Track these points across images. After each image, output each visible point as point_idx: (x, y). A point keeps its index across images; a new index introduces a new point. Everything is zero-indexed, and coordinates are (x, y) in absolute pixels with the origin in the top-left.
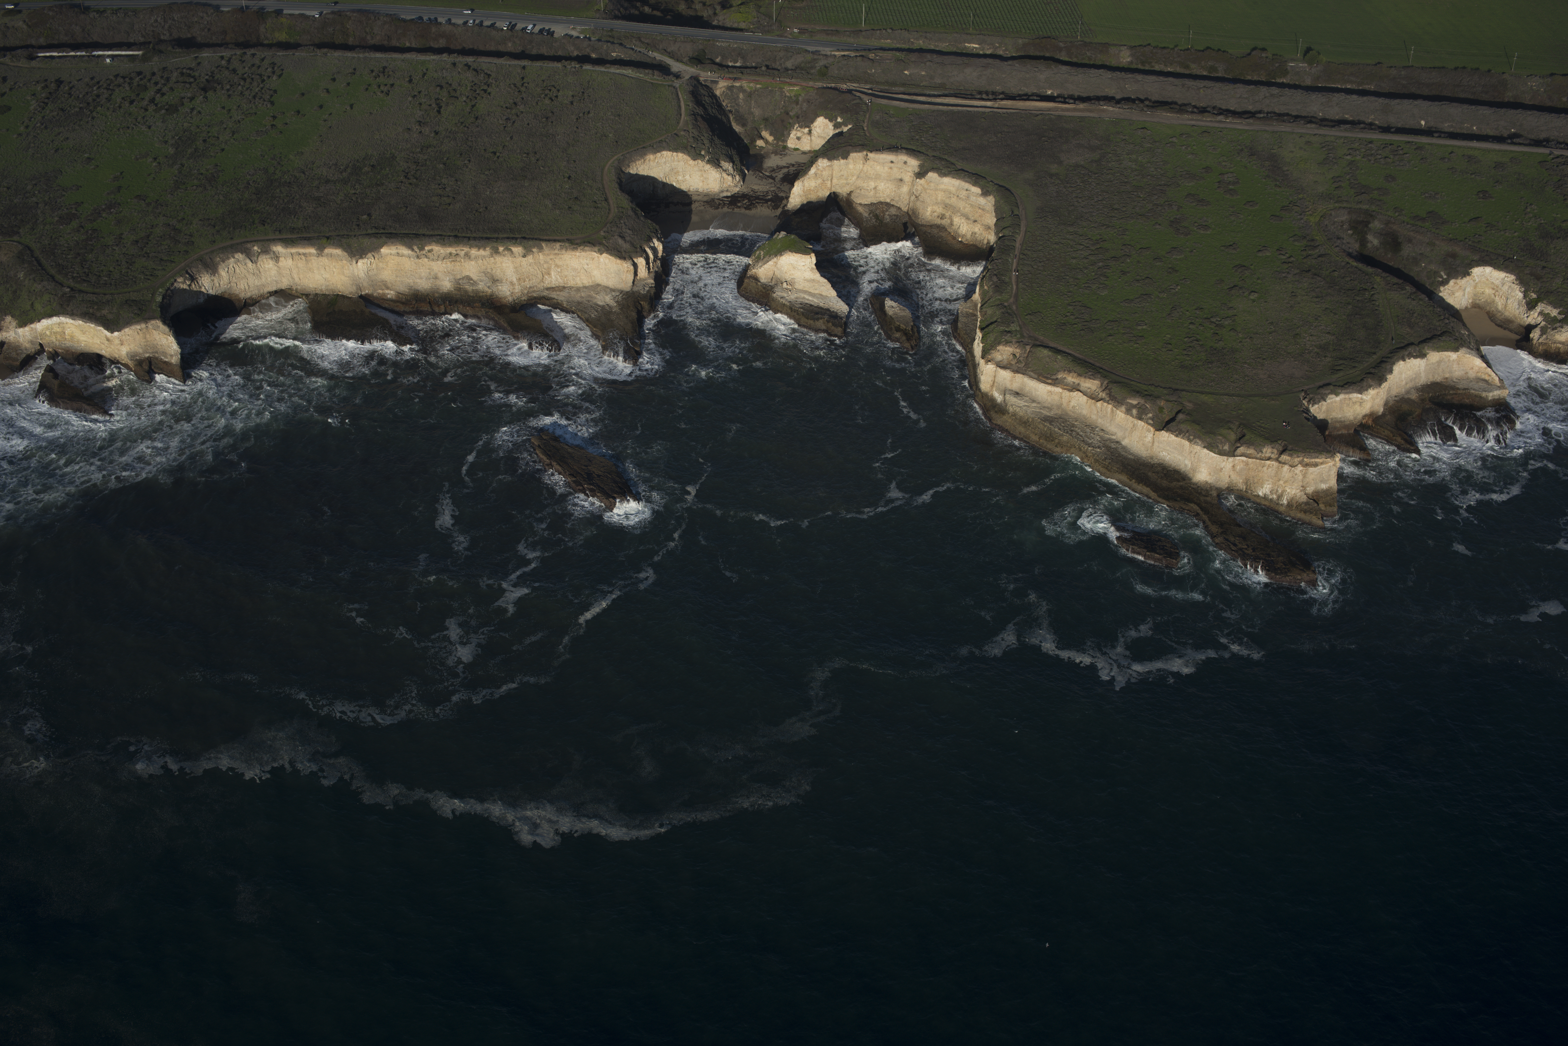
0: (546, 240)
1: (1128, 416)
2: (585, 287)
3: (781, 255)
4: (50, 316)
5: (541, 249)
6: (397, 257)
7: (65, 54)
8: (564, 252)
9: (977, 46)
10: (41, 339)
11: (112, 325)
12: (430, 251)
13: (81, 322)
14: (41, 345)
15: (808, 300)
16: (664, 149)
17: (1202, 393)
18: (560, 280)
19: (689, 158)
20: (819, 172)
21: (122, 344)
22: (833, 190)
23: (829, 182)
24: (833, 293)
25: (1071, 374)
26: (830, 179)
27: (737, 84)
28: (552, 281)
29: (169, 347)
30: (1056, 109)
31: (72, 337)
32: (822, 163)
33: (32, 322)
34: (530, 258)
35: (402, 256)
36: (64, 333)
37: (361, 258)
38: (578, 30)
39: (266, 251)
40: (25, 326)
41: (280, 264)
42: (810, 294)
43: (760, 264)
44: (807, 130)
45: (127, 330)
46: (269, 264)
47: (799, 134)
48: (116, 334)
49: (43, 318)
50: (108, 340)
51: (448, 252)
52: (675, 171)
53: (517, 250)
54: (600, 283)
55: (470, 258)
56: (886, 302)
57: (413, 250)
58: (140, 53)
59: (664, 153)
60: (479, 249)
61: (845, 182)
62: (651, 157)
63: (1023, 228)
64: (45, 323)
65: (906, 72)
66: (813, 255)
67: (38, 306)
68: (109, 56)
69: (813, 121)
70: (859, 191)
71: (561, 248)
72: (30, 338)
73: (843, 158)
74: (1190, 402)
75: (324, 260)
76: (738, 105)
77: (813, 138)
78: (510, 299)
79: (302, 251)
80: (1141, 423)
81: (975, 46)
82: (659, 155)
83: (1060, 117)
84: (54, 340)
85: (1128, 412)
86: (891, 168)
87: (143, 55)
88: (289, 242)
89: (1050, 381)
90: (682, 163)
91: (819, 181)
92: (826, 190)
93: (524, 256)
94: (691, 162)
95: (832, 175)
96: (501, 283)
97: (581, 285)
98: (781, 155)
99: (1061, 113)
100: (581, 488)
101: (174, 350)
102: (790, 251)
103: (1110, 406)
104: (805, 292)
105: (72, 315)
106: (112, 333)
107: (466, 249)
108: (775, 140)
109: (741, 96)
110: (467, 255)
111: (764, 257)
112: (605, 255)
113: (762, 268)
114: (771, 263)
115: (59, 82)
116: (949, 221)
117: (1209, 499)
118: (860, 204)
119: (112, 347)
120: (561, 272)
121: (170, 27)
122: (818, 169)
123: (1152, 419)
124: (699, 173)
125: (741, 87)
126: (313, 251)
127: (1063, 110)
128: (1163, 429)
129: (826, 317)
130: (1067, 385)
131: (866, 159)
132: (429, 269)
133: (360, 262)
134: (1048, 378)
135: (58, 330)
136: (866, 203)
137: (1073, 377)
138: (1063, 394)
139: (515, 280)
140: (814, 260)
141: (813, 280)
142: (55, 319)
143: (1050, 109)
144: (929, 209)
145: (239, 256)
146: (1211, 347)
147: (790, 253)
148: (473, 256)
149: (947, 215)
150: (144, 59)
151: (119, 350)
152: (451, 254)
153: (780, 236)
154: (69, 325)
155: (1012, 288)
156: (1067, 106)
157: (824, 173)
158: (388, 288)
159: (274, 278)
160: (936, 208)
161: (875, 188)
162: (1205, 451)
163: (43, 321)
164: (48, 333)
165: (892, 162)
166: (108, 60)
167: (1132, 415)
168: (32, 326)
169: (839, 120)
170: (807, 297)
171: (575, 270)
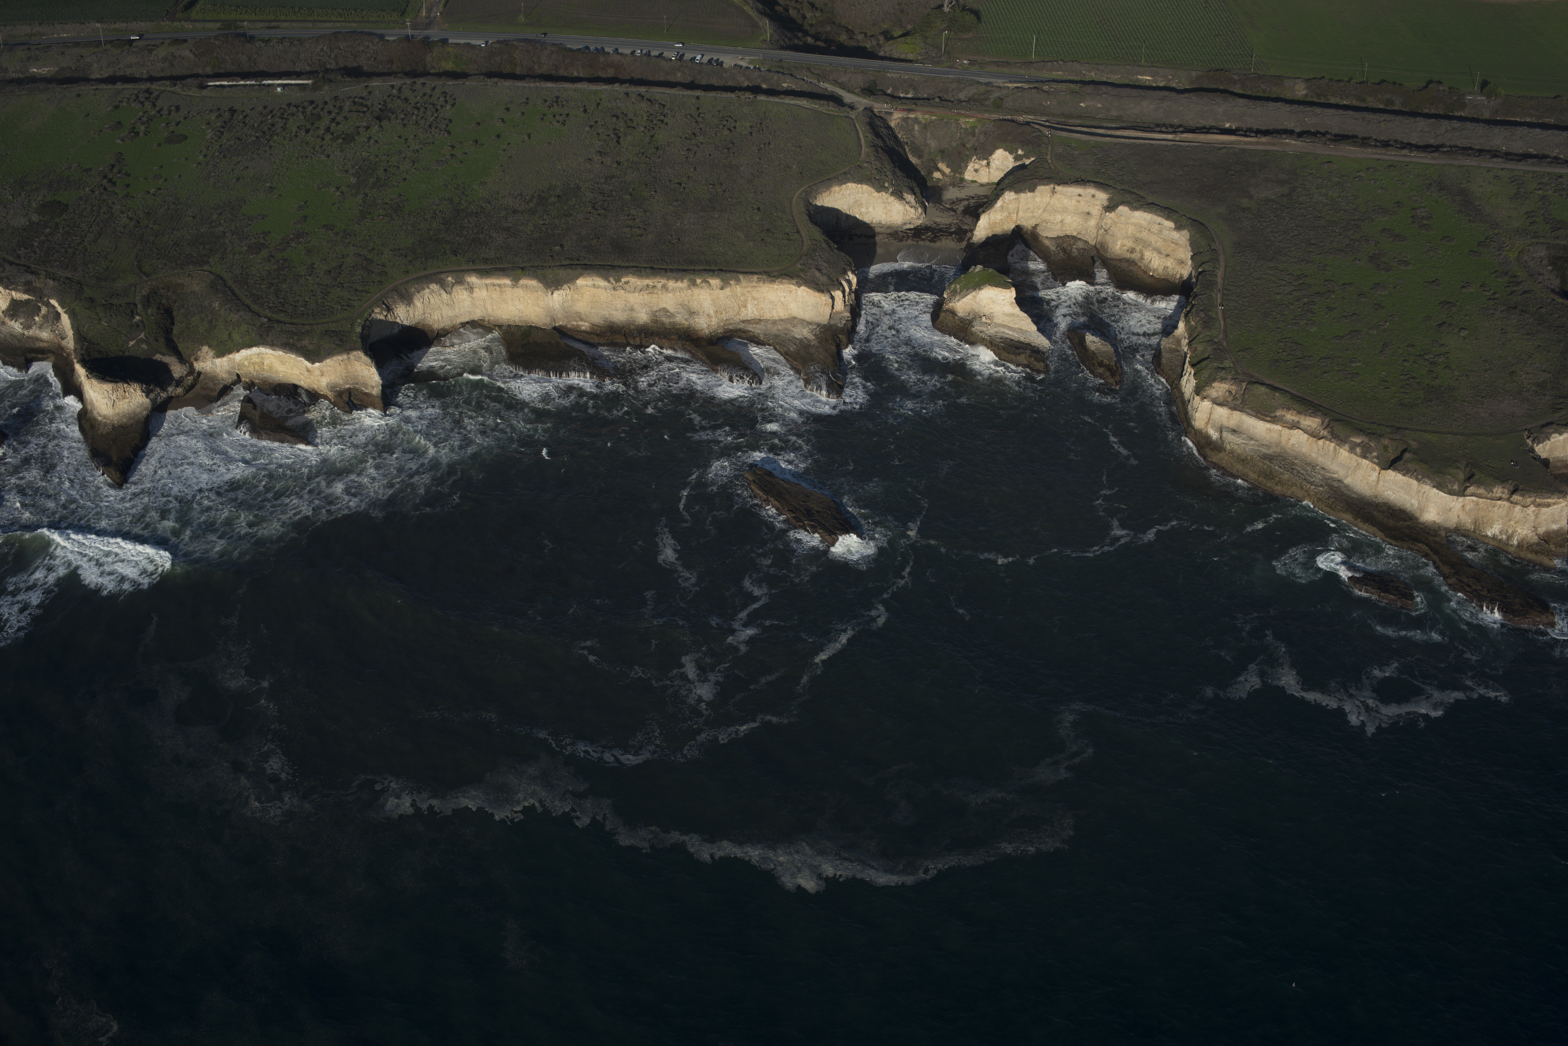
0: (743, 273)
1: (1352, 455)
2: (781, 320)
3: (980, 289)
4: (250, 346)
5: (738, 281)
6: (593, 289)
7: (235, 83)
8: (761, 284)
9: (1150, 78)
10: (239, 370)
11: (313, 356)
12: (626, 283)
13: (281, 353)
14: (238, 375)
15: (1008, 334)
16: (849, 181)
17: (1425, 431)
18: (756, 313)
19: (873, 190)
20: (1005, 205)
21: (322, 375)
22: (1019, 223)
23: (1015, 215)
24: (1034, 328)
25: (1290, 412)
26: (1016, 211)
27: (912, 116)
28: (747, 314)
29: (370, 378)
30: (1239, 142)
31: (271, 367)
32: (1009, 196)
33: (230, 352)
34: (727, 291)
35: (599, 287)
36: (263, 364)
37: (557, 289)
38: (747, 61)
39: (460, 282)
40: (223, 356)
41: (475, 295)
42: (1010, 328)
43: (957, 298)
44: (985, 162)
45: (328, 361)
46: (463, 295)
47: (977, 166)
48: (317, 364)
49: (243, 348)
50: (308, 370)
51: (645, 284)
52: (859, 203)
53: (715, 282)
54: (796, 316)
55: (667, 290)
56: (1086, 337)
57: (609, 282)
58: (310, 82)
59: (849, 184)
60: (677, 281)
61: (1031, 215)
62: (836, 189)
63: (1222, 263)
64: (244, 353)
65: (1082, 105)
66: (1013, 289)
67: (236, 336)
68: (279, 85)
69: (991, 153)
70: (1044, 224)
71: (759, 280)
72: (228, 368)
73: (1030, 191)
74: (1414, 440)
75: (519, 292)
76: (913, 136)
77: (991, 170)
78: (707, 331)
79: (496, 281)
80: (1365, 462)
81: (1147, 78)
82: (844, 186)
83: (1243, 150)
84: (252, 371)
85: (1352, 450)
86: (1078, 201)
87: (313, 84)
88: (483, 273)
89: (1269, 419)
90: (866, 195)
91: (1005, 214)
92: (1011, 223)
93: (722, 289)
94: (876, 194)
95: (1018, 208)
96: (698, 315)
97: (777, 318)
98: (959, 187)
99: (1244, 147)
100: (802, 524)
101: (376, 381)
102: (990, 285)
103: (1333, 444)
104: (1005, 326)
105: (272, 345)
106: (313, 363)
107: (663, 281)
108: (951, 172)
109: (916, 127)
110: (664, 287)
111: (961, 291)
112: (803, 288)
113: (960, 302)
114: (969, 297)
115: (233, 111)
116: (1139, 255)
117: (1437, 539)
118: (1047, 238)
119: (312, 378)
120: (758, 305)
121: (336, 56)
122: (1004, 202)
123: (1377, 458)
124: (883, 206)
125: (916, 118)
126: (507, 281)
127: (1246, 143)
128: (1389, 468)
129: (1028, 352)
130: (1286, 422)
131: (1054, 192)
132: (625, 301)
133: (556, 293)
134: (1266, 416)
135: (257, 360)
136: (1052, 236)
137: (1292, 415)
138: (1283, 432)
139: (712, 313)
140: (1011, 294)
141: (1012, 315)
142: (255, 350)
143: (1232, 143)
144: (1119, 243)
145: (434, 287)
146: (1428, 385)
147: (990, 287)
148: (670, 288)
149: (1138, 249)
150: (315, 88)
151: (319, 381)
152: (648, 286)
153: (977, 270)
154: (269, 356)
155: (1220, 324)
156: (1249, 139)
157: (1010, 206)
158: (582, 320)
159: (468, 309)
160: (1126, 242)
161: (1062, 221)
162: (1435, 490)
163: (243, 351)
164: (246, 363)
165: (1080, 195)
166: (279, 89)
167: (1356, 454)
168: (231, 356)
169: (1020, 152)
170: (1007, 331)
171: (771, 302)
